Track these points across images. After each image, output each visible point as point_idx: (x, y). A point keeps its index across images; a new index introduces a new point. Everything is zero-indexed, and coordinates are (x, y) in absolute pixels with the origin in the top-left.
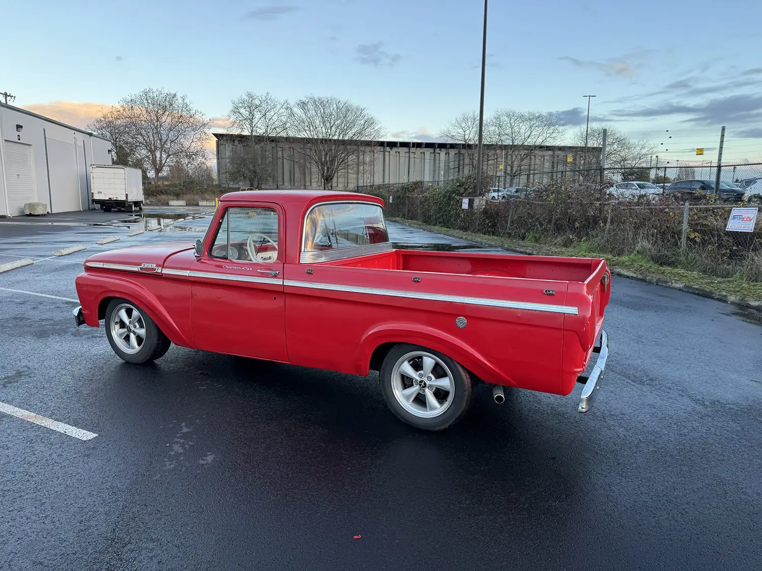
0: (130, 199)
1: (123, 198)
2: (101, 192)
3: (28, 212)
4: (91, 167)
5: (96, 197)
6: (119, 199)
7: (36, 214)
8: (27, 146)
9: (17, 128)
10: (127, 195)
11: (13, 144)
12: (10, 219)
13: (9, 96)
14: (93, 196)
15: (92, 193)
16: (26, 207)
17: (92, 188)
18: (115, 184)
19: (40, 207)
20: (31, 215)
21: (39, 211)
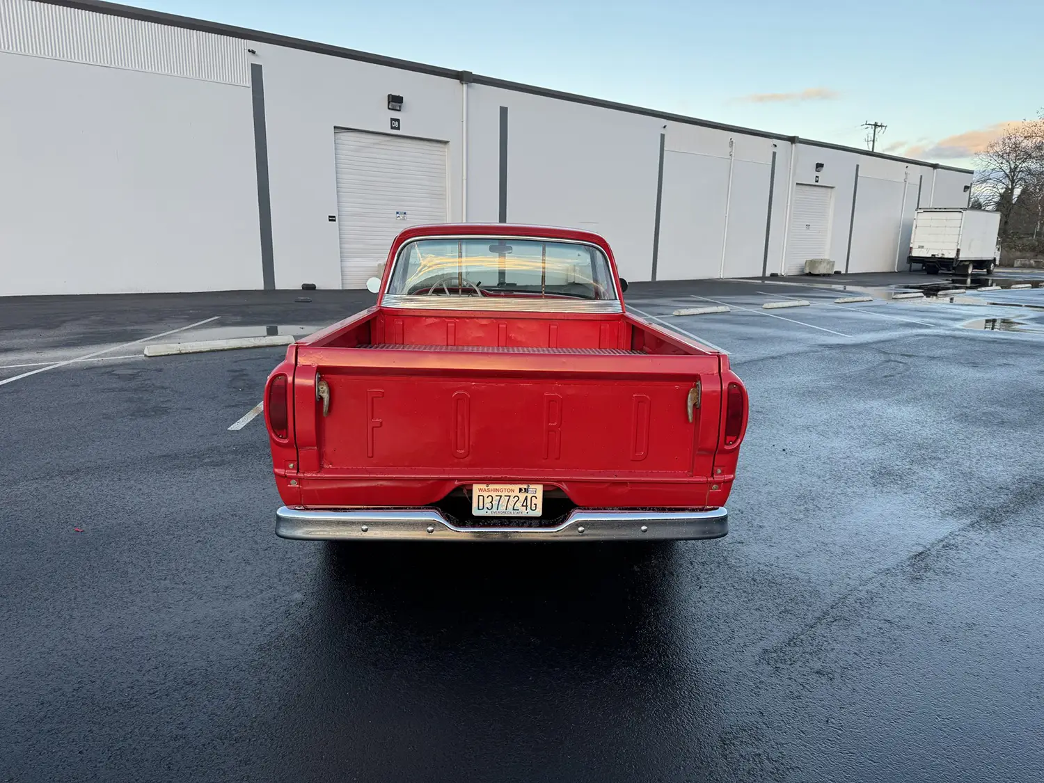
0: (962, 256)
1: (952, 255)
2: (922, 247)
3: (807, 271)
4: (916, 212)
5: (915, 253)
6: (946, 256)
7: (817, 273)
8: (829, 190)
9: (817, 167)
10: (958, 251)
11: (808, 188)
12: (782, 278)
13: (879, 126)
14: (910, 252)
15: (911, 248)
16: (807, 264)
17: (912, 241)
18: (944, 235)
19: (824, 265)
20: (810, 274)
21: (822, 269)
